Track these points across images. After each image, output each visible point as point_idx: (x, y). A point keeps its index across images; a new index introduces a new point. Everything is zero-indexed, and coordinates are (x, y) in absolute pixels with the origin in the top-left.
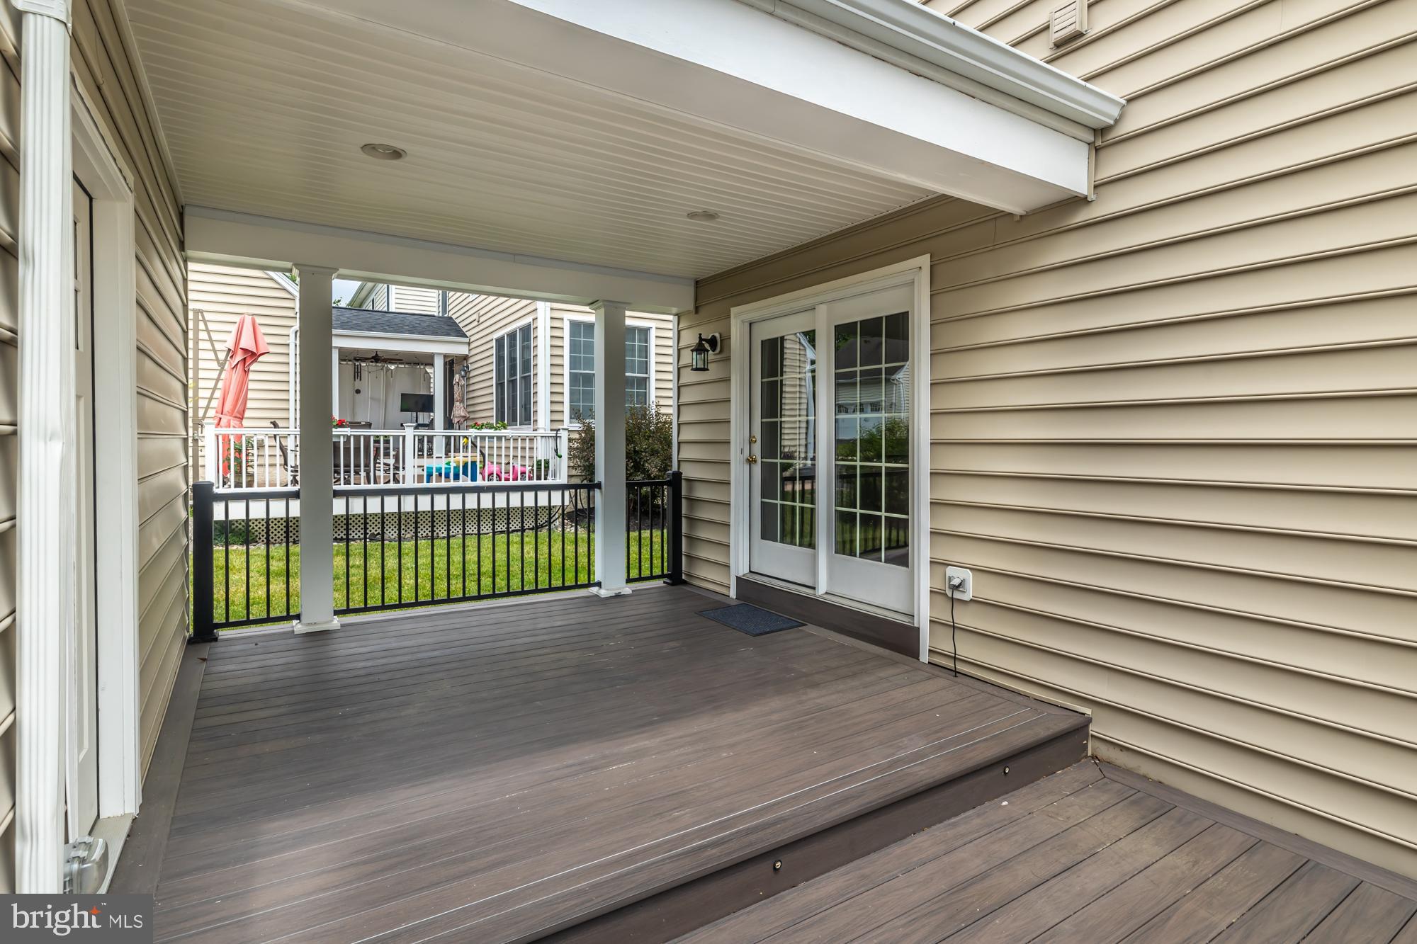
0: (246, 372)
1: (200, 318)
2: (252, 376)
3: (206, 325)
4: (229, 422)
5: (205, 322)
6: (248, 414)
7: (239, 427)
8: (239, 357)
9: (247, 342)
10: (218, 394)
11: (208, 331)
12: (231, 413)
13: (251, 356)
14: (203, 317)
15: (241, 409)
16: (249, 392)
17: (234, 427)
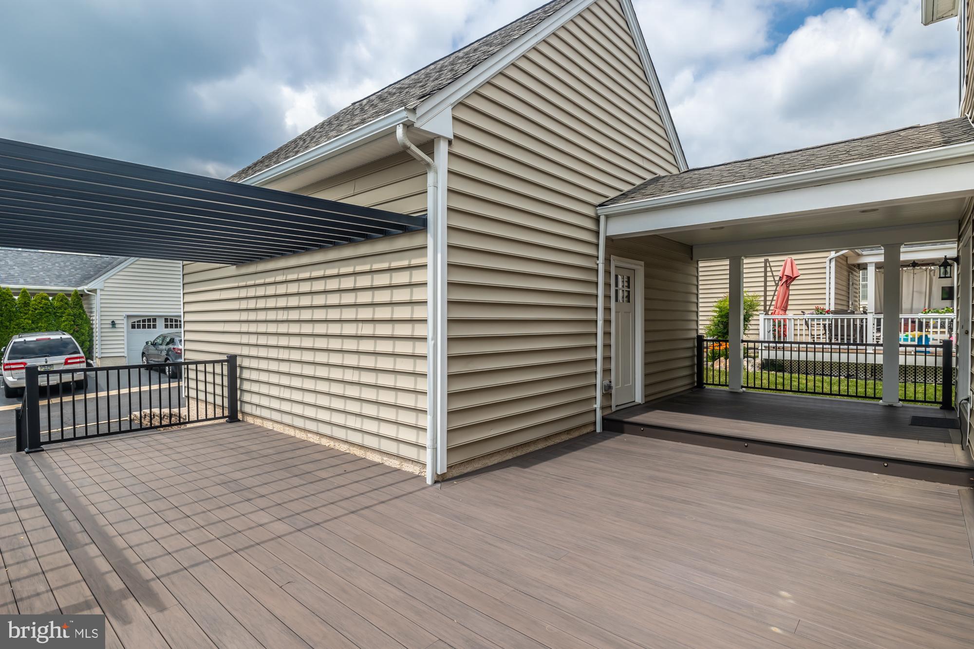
0: (788, 287)
1: (768, 265)
2: (791, 288)
3: (771, 269)
4: (779, 312)
5: (770, 267)
6: (789, 307)
7: (784, 315)
8: (784, 280)
9: (788, 272)
10: (775, 298)
11: (772, 271)
12: (780, 308)
13: (790, 279)
14: (769, 264)
15: (785, 306)
16: (790, 296)
17: (781, 315)
